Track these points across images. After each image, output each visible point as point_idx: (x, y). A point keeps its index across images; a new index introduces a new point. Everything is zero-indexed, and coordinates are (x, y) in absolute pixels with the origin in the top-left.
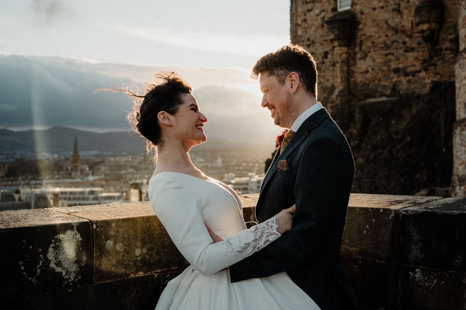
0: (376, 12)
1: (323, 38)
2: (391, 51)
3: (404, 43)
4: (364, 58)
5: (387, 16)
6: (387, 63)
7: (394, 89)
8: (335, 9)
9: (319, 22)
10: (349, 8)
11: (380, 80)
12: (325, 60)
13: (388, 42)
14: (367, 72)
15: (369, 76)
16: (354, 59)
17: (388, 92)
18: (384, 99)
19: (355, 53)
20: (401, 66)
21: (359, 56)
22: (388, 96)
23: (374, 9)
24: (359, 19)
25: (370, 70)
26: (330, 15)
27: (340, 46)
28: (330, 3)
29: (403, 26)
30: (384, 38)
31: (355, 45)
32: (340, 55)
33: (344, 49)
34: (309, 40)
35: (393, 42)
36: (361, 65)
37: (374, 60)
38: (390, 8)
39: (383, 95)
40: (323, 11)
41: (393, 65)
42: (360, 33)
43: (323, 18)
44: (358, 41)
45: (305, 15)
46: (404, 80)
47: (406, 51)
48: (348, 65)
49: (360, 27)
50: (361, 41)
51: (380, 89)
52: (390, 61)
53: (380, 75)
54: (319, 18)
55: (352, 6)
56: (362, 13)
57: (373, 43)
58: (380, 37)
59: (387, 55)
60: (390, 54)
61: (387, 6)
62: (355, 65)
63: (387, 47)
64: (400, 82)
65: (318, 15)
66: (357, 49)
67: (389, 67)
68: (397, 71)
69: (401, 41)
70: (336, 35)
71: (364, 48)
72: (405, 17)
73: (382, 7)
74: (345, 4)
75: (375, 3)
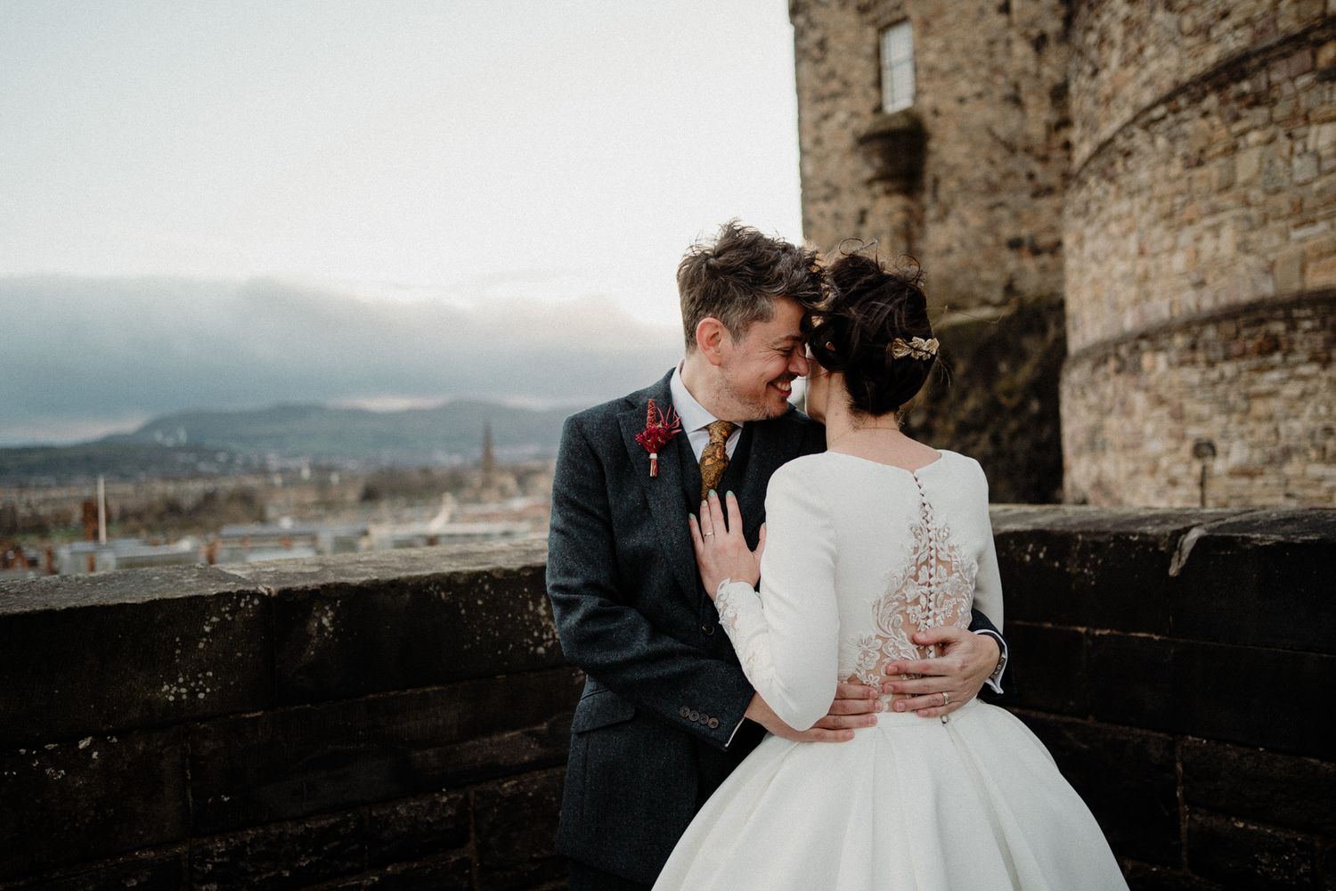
0: (966, 108)
1: (856, 177)
2: (1003, 197)
3: (1031, 176)
4: (942, 217)
5: (990, 115)
6: (992, 228)
7: (1009, 288)
8: (878, 109)
9: (846, 141)
10: (908, 102)
11: (977, 269)
12: (861, 229)
13: (995, 177)
14: (951, 251)
15: (953, 260)
16: (921, 223)
17: (997, 296)
18: (987, 313)
19: (923, 209)
20: (1024, 232)
21: (931, 214)
22: (996, 306)
23: (962, 100)
24: (930, 127)
25: (956, 245)
26: (866, 124)
27: (888, 193)
28: (868, 97)
29: (1028, 137)
30: (984, 168)
31: (922, 189)
32: (890, 215)
33: (899, 201)
35: (1006, 176)
36: (938, 236)
37: (965, 223)
38: (998, 94)
39: (985, 303)
40: (855, 115)
41: (1007, 232)
42: (931, 161)
43: (857, 130)
44: (928, 180)
45: (819, 128)
46: (1030, 264)
47: (1036, 195)
49: (932, 145)
50: (936, 181)
51: (978, 290)
52: (998, 222)
53: (977, 258)
54: (848, 132)
55: (915, 98)
56: (936, 113)
57: (961, 181)
58: (976, 166)
59: (992, 208)
60: (1001, 204)
61: (991, 93)
62: (923, 235)
63: (993, 188)
64: (1022, 270)
65: (843, 126)
66: (927, 198)
67: (997, 235)
68: (1015, 244)
69: (1022, 173)
70: (876, 170)
71: (939, 194)
72: (1031, 112)
73: (979, 95)
74: (899, 98)
75: (964, 87)
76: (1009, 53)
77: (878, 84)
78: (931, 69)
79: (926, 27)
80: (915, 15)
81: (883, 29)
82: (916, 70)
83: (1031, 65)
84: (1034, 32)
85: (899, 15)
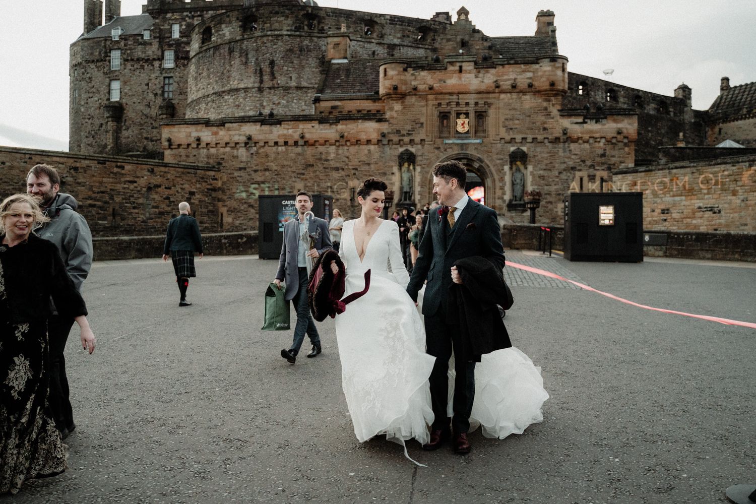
0: (135, 105)
2: (144, 127)
3: (152, 124)
4: (127, 129)
5: (142, 108)
6: (141, 134)
7: (145, 148)
8: (108, 99)
9: (97, 105)
10: (118, 100)
11: (136, 143)
13: (142, 122)
14: (129, 137)
15: (130, 139)
16: (121, 130)
17: (141, 150)
18: (139, 153)
19: (122, 127)
20: (149, 136)
21: (124, 128)
22: (141, 152)
23: (134, 103)
24: (125, 107)
25: (130, 136)
26: (105, 102)
27: (112, 121)
28: (105, 95)
29: (151, 115)
30: (140, 120)
31: (122, 122)
32: (113, 126)
33: (115, 123)
34: (89, 115)
35: (145, 123)
36: (125, 133)
37: (133, 132)
38: (144, 104)
39: (138, 151)
40: (101, 99)
41: (145, 135)
42: (124, 115)
43: (101, 104)
44: (124, 119)
46: (150, 143)
47: (152, 128)
48: (117, 133)
49: (125, 112)
50: (125, 120)
51: (136, 147)
52: (143, 133)
53: (136, 140)
55: (120, 99)
56: (127, 104)
57: (133, 122)
58: (137, 119)
59: (141, 129)
60: (143, 129)
61: (142, 103)
62: (121, 133)
63: (141, 125)
64: (148, 144)
65: (97, 101)
66: (123, 124)
67: (142, 136)
68: (147, 138)
69: (150, 122)
70: (110, 115)
71: (126, 124)
72: (152, 110)
73: (139, 103)
74: (115, 97)
75: (135, 100)
76: (148, 95)
77: (109, 93)
78: (126, 94)
79: (125, 83)
80: (122, 79)
81: (111, 80)
82: (121, 92)
83: (153, 98)
84: (155, 92)
85: (117, 78)
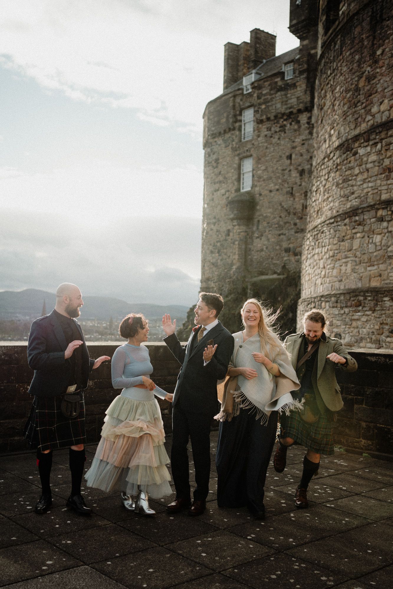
0: (272, 194)
1: (227, 217)
2: (284, 231)
3: (295, 224)
4: (260, 237)
5: (281, 198)
6: (279, 243)
8: (238, 190)
9: (224, 201)
10: (249, 189)
11: (272, 259)
12: (228, 237)
13: (281, 223)
14: (262, 250)
15: (263, 253)
16: (251, 238)
17: (279, 270)
18: (275, 276)
19: (253, 233)
20: (291, 246)
21: (256, 235)
22: (279, 274)
23: (271, 191)
24: (257, 200)
25: (264, 249)
26: (232, 195)
27: (239, 225)
28: (234, 184)
29: (295, 208)
30: (278, 218)
31: (253, 225)
32: (239, 233)
33: (243, 228)
34: (215, 218)
35: (286, 223)
36: (258, 244)
37: (268, 240)
38: (285, 190)
39: (275, 273)
40: (228, 191)
41: (285, 245)
42: (258, 214)
43: (228, 198)
44: (256, 220)
45: (213, 194)
46: (293, 259)
47: (296, 232)
48: (246, 243)
49: (258, 207)
50: (259, 221)
51: (272, 267)
52: (282, 240)
53: (272, 255)
54: (225, 197)
55: (252, 188)
56: (260, 195)
57: (268, 223)
58: (275, 218)
59: (280, 235)
60: (282, 234)
61: (282, 189)
62: (252, 243)
63: (280, 227)
64: (289, 261)
65: (223, 195)
66: (255, 228)
67: (281, 246)
68: (287, 250)
69: (292, 222)
70: (235, 215)
71: (260, 227)
72: (297, 199)
73: (278, 190)
74: (247, 186)
75: (272, 186)
76: (290, 175)
77: (239, 180)
78: (260, 177)
79: (258, 160)
80: (255, 155)
81: (241, 159)
82: (253, 176)
83: (298, 180)
84: (300, 168)
85: (248, 154)
